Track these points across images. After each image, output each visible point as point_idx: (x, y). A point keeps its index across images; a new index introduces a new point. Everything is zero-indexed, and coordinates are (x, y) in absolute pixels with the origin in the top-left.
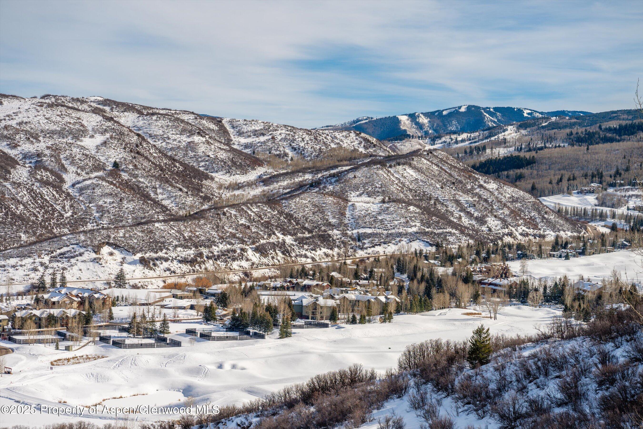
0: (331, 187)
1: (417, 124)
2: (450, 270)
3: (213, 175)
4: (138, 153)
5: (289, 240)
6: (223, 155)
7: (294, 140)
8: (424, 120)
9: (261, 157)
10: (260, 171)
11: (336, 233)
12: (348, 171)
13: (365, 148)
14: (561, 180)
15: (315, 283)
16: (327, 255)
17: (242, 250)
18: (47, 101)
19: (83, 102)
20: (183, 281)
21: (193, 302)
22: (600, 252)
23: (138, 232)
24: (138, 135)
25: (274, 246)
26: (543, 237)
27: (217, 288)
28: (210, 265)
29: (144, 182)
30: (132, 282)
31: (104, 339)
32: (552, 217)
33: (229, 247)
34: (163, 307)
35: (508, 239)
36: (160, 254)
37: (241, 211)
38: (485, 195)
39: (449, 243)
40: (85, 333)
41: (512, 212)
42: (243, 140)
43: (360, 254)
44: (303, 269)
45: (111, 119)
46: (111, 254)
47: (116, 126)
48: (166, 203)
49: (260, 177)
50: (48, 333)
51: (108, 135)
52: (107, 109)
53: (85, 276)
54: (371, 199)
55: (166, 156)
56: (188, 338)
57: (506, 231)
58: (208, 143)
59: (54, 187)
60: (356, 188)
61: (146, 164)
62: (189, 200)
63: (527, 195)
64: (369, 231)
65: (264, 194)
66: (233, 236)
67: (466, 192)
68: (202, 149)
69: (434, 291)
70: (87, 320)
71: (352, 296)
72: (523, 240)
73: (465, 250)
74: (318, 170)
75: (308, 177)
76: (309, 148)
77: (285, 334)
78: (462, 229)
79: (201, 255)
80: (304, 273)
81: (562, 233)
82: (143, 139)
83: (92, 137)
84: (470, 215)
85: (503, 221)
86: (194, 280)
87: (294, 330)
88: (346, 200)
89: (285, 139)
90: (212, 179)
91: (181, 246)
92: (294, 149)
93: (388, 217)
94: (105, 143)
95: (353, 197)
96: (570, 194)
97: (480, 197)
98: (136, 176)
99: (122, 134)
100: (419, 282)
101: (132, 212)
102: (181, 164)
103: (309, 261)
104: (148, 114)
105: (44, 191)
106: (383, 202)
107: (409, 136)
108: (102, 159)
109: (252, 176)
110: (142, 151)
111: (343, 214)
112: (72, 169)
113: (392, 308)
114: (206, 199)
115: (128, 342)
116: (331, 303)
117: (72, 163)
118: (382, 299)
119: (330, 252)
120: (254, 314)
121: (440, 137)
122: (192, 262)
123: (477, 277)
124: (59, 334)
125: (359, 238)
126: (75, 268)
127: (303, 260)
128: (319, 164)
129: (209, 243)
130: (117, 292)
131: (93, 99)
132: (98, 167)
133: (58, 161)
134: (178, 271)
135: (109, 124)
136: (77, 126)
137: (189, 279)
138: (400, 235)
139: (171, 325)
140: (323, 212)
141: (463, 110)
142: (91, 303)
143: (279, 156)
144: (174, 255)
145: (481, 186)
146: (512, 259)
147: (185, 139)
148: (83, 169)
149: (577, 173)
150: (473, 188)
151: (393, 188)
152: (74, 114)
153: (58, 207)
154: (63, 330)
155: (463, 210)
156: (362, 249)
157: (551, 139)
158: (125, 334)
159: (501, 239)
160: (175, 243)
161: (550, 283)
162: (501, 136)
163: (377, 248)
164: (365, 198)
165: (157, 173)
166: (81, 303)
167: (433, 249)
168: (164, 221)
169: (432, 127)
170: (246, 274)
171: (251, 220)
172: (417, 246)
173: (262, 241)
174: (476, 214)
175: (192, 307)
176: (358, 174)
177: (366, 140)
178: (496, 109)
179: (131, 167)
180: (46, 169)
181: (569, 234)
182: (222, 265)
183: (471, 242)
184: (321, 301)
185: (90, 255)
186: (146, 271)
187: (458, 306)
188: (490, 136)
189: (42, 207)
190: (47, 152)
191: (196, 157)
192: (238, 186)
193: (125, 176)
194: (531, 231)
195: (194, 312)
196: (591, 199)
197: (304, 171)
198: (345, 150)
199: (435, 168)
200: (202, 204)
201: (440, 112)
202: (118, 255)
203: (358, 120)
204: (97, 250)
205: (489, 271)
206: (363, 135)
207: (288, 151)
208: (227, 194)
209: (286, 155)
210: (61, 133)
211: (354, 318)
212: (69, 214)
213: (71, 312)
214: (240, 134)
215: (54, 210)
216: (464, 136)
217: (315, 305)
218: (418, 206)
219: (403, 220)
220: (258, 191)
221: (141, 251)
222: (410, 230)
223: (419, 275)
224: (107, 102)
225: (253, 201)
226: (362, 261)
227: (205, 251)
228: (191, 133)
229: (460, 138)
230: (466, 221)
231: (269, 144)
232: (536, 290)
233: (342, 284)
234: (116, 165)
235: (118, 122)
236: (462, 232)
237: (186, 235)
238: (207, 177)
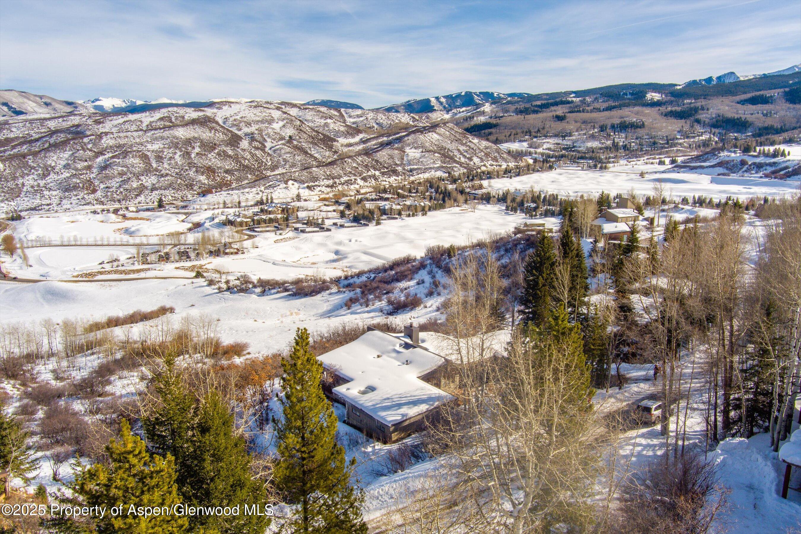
0: (396, 145)
1: (440, 102)
2: (455, 186)
3: (338, 139)
4: (301, 130)
5: (377, 173)
6: (342, 129)
7: (377, 119)
8: (443, 100)
9: (361, 128)
10: (361, 136)
11: (399, 169)
12: (405, 136)
13: (413, 122)
14: (510, 135)
15: (390, 196)
16: (396, 180)
17: (355, 179)
18: (253, 104)
19: (271, 104)
20: (327, 196)
21: (334, 208)
22: (527, 174)
23: (305, 173)
24: (300, 121)
25: (370, 177)
26: (500, 166)
27: (345, 200)
28: (340, 188)
29: (305, 145)
30: (304, 198)
31: (296, 229)
32: (505, 156)
33: (349, 178)
34: (321, 211)
35: (483, 168)
36: (316, 183)
37: (353, 160)
38: (472, 146)
39: (454, 171)
40: (287, 226)
41: (486, 154)
42: (352, 120)
43: (412, 178)
44: (385, 188)
45: (285, 113)
46: (293, 184)
47: (289, 116)
48: (316, 155)
49: (361, 139)
50: (270, 226)
51: (285, 122)
52: (283, 107)
53: (282, 196)
54: (416, 151)
55: (314, 130)
56: (334, 227)
57: (482, 164)
58: (335, 123)
59: (261, 150)
60: (409, 145)
61: (305, 135)
62: (327, 154)
63: (493, 145)
64: (416, 167)
65: (364, 149)
66: (350, 173)
67: (463, 144)
68: (332, 126)
69: (446, 199)
70: (287, 219)
71: (408, 203)
72: (490, 168)
73: (462, 176)
74: (390, 136)
75: (385, 139)
76: (385, 123)
77: (378, 224)
78: (461, 164)
79: (335, 183)
80: (385, 191)
81: (510, 164)
82: (303, 123)
83: (277, 123)
84: (465, 156)
85: (481, 159)
86: (334, 195)
87: (382, 221)
88: (404, 152)
89: (373, 119)
90: (338, 141)
91: (326, 179)
92: (377, 124)
93: (425, 160)
94: (284, 126)
95: (407, 150)
96: (515, 142)
97: (470, 147)
98: (301, 142)
99: (292, 120)
100: (440, 194)
101: (300, 161)
102: (322, 134)
103: (387, 183)
104: (304, 109)
105: (257, 152)
106: (422, 152)
107: (435, 110)
108: (283, 134)
109: (357, 139)
110: (303, 129)
111: (403, 159)
112: (269, 140)
113: (427, 209)
114: (336, 152)
115: (307, 230)
116: (399, 207)
117: (269, 137)
118: (422, 204)
119: (397, 178)
120: (364, 214)
121: (451, 110)
122: (332, 187)
123: (468, 190)
124: (275, 227)
125: (411, 171)
126: (277, 192)
127: (384, 183)
128: (390, 132)
129: (339, 177)
130: (298, 204)
131: (275, 102)
132: (282, 138)
133: (262, 136)
134: (325, 191)
135: (285, 115)
136: (270, 118)
137: (331, 195)
138: (431, 168)
139: (326, 221)
140: (393, 158)
141: (463, 94)
142: (287, 211)
143: (370, 128)
144: (322, 183)
145: (470, 141)
146: (485, 179)
147: (323, 121)
148: (274, 140)
149: (519, 131)
150: (466, 143)
151: (427, 144)
152: (268, 111)
153: (264, 160)
154: (277, 225)
155: (461, 154)
156: (413, 176)
157: (507, 111)
158: (305, 226)
159: (480, 168)
160: (323, 177)
161: (501, 193)
162: (482, 109)
163: (420, 175)
164: (413, 150)
165: (311, 140)
166: (283, 210)
167: (447, 175)
168: (317, 167)
169: (447, 104)
170: (357, 191)
171: (359, 164)
172: (439, 174)
173: (364, 175)
174: (468, 156)
175: (334, 211)
176: (410, 138)
177: (413, 118)
178: (480, 93)
179: (298, 138)
180: (257, 141)
181: (513, 164)
182: (346, 187)
183: (465, 170)
184: (394, 207)
185: (283, 185)
186: (310, 192)
187: (458, 206)
188: (477, 109)
189: (256, 161)
190: (256, 132)
191: (329, 131)
192: (350, 145)
193: (295, 143)
194: (495, 163)
195: (335, 213)
196: (525, 144)
197: (382, 135)
198: (403, 123)
199: (447, 133)
200: (334, 155)
201: (451, 95)
202: (296, 185)
203: (409, 101)
204: (286, 182)
205: (473, 186)
206: (412, 115)
207: (374, 125)
208: (346, 150)
209: (373, 127)
210: (262, 122)
211: (409, 215)
212: (270, 163)
213: (279, 216)
214: (350, 117)
215: (262, 162)
216: (464, 109)
217: (391, 209)
218: (439, 153)
219: (432, 161)
220: (361, 147)
221: (307, 182)
222: (436, 166)
223: (440, 190)
224: (283, 103)
225: (359, 154)
226: (413, 182)
227: (337, 181)
228: (326, 118)
229: (461, 110)
230: (463, 160)
231: (365, 121)
232: (494, 197)
233: (403, 197)
234: (290, 137)
235: (289, 114)
236: (461, 166)
237: (328, 173)
238: (335, 141)
